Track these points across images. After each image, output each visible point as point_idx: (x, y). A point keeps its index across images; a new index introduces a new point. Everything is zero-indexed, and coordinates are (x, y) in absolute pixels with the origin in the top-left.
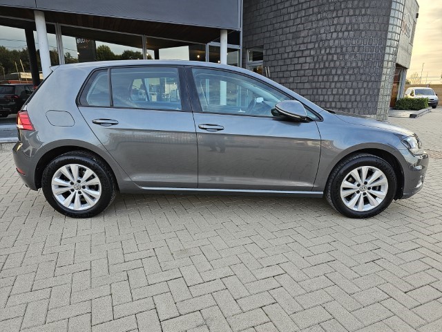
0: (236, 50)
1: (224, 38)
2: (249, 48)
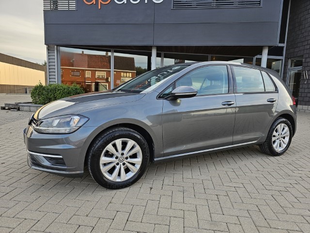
0: (280, 60)
1: (265, 52)
2: (290, 58)
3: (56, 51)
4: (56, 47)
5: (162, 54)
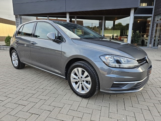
0: (150, 17)
1: (132, 12)
3: (19, 18)
4: (19, 16)
5: (76, 16)
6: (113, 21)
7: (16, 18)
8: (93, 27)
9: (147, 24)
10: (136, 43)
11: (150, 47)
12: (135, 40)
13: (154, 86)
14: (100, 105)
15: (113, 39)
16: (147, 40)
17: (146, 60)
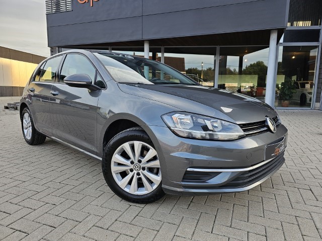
4: (57, 48)
5: (163, 48)
6: (238, 57)
7: (52, 52)
8: (206, 69)
9: (309, 62)
10: (286, 100)
11: (318, 108)
12: (285, 94)
13: (296, 185)
14: (160, 219)
15: (239, 91)
16: (310, 93)
17: (268, 127)
